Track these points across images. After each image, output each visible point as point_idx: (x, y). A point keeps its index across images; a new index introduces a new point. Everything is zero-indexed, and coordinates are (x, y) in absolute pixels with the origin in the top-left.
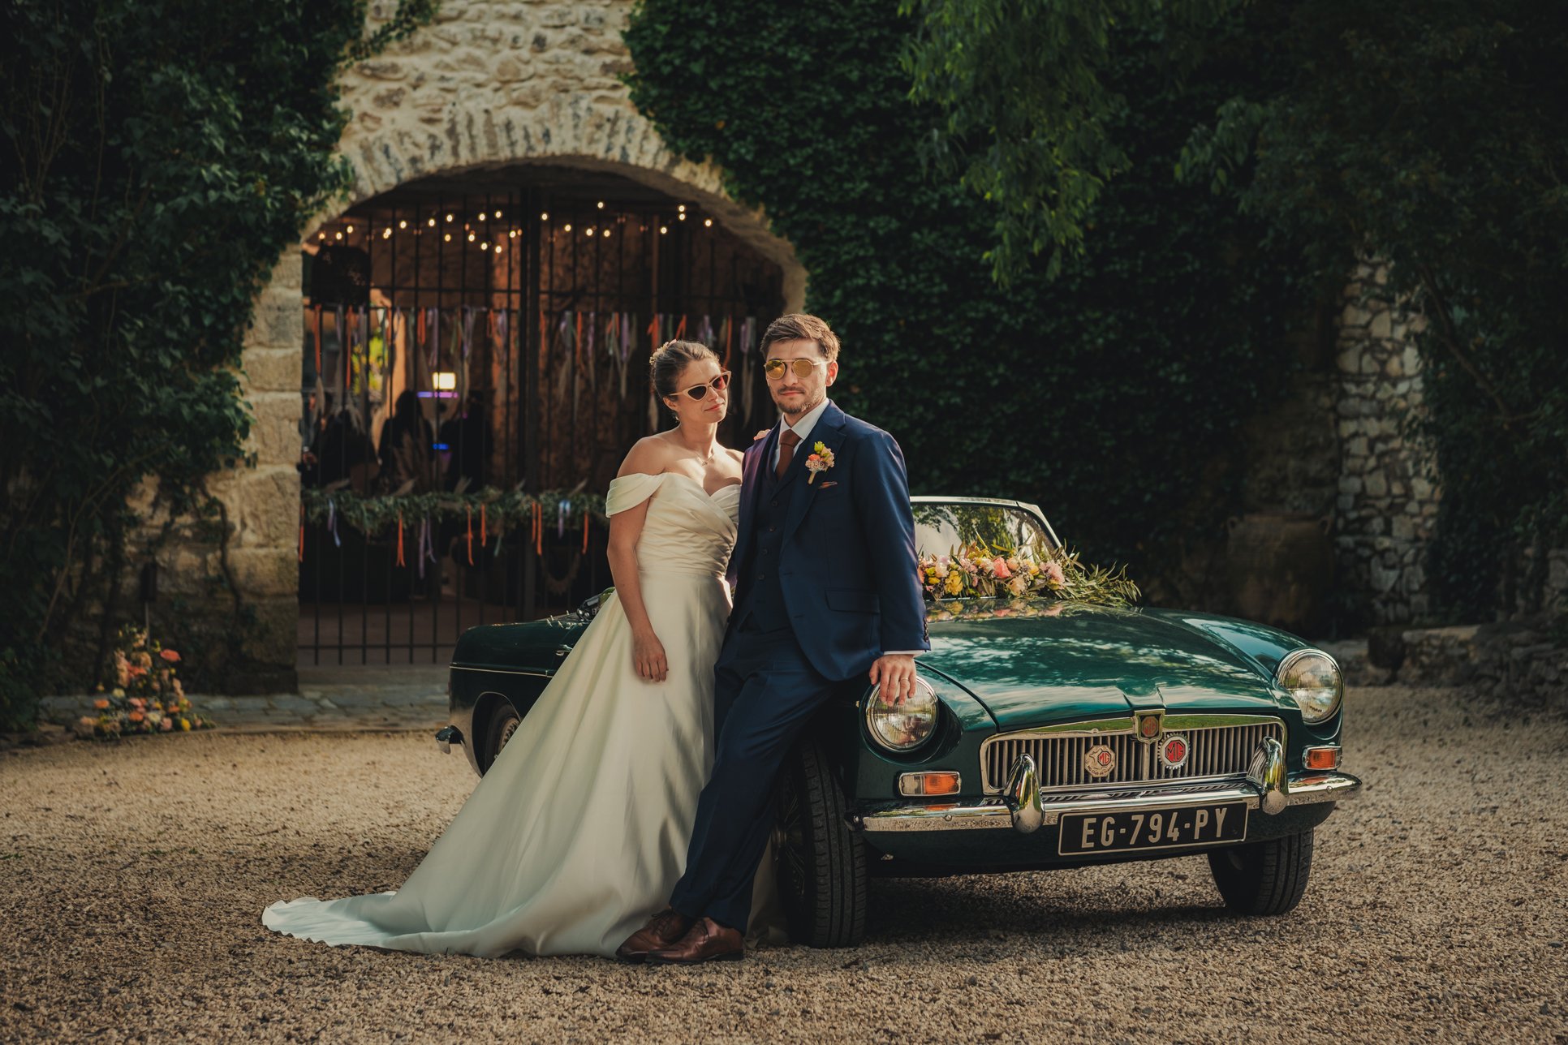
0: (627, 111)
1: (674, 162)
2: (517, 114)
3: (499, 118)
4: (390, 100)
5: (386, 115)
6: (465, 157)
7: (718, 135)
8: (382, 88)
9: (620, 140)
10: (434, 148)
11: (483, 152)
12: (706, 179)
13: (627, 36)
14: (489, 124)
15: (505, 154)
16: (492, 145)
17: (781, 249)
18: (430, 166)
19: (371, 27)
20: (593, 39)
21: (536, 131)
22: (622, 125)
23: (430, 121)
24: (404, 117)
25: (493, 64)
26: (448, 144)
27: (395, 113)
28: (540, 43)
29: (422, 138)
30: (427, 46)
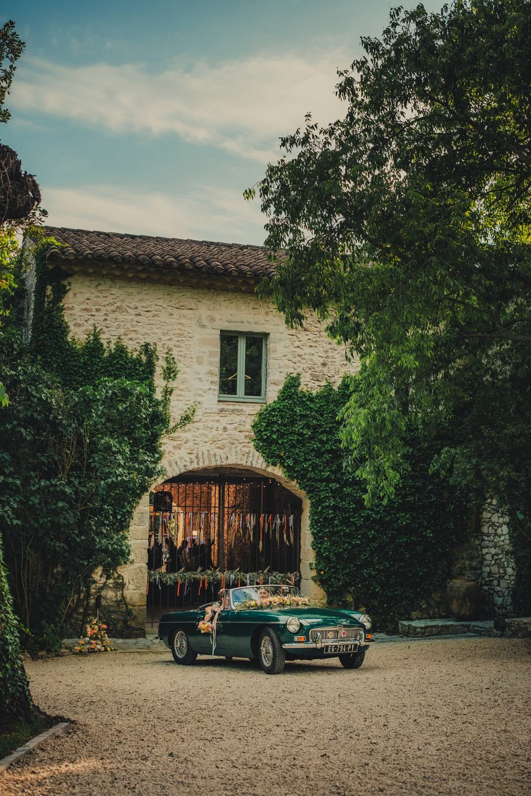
0: (253, 450)
1: (268, 466)
2: (218, 451)
3: (212, 452)
4: (178, 447)
5: (177, 452)
6: (201, 465)
7: (281, 457)
8: (175, 443)
9: (250, 459)
10: (191, 462)
11: (207, 464)
12: (277, 472)
13: (253, 427)
14: (209, 455)
15: (213, 464)
16: (210, 461)
17: (301, 493)
18: (190, 468)
19: (172, 424)
20: (242, 428)
21: (224, 456)
22: (251, 455)
23: (190, 453)
24: (183, 453)
25: (210, 436)
26: (196, 461)
27: (179, 451)
28: (225, 429)
29: (188, 459)
30: (189, 430)
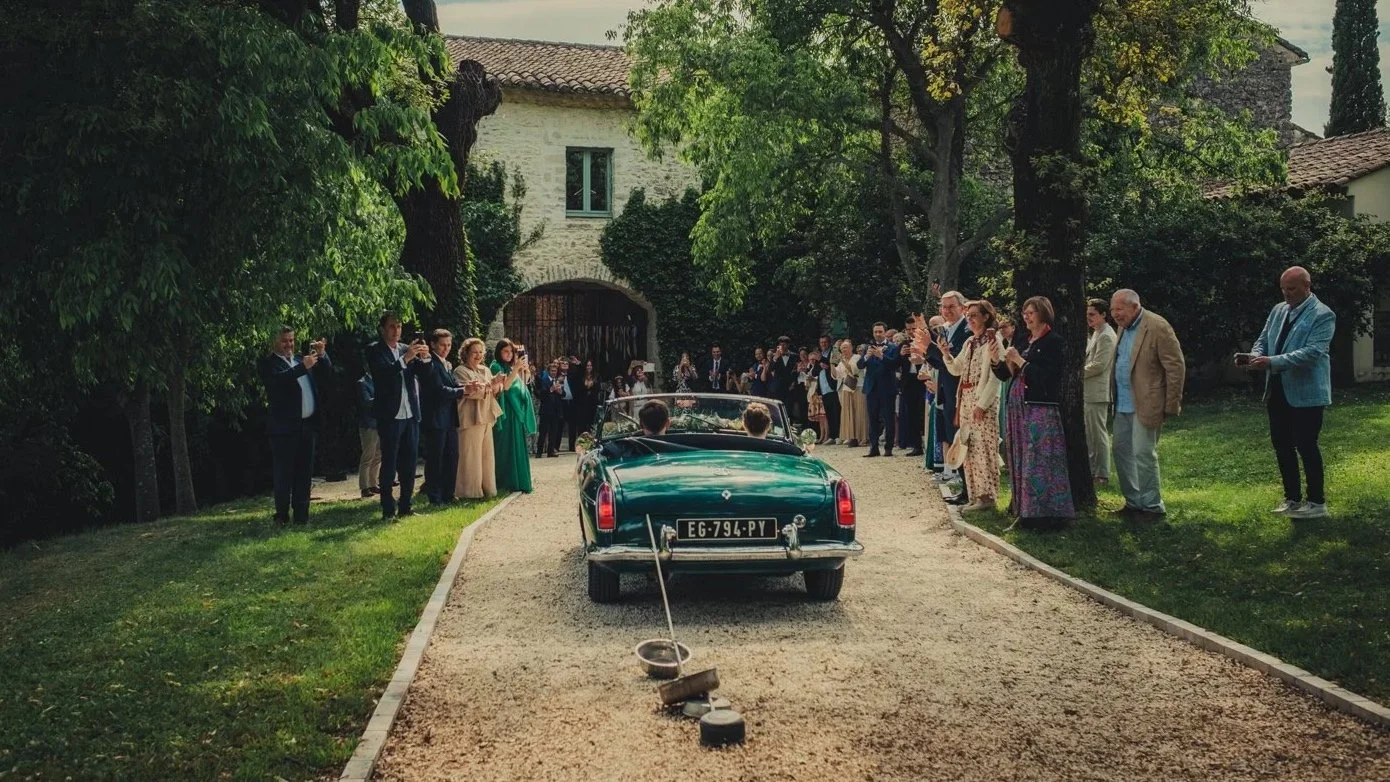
0: (600, 264)
1: (615, 279)
2: (566, 266)
3: (561, 268)
4: (529, 263)
5: (528, 268)
6: (552, 280)
7: (626, 270)
8: (526, 259)
9: (599, 273)
10: (542, 277)
11: (557, 278)
12: (624, 284)
13: (600, 241)
14: (559, 270)
15: (564, 278)
16: (560, 276)
17: (647, 305)
18: (541, 283)
19: (522, 241)
20: (590, 243)
21: (573, 271)
22: (599, 269)
23: (541, 269)
24: (533, 269)
25: (559, 251)
26: (546, 276)
27: (531, 267)
28: (573, 244)
29: (539, 275)
30: (539, 246)
